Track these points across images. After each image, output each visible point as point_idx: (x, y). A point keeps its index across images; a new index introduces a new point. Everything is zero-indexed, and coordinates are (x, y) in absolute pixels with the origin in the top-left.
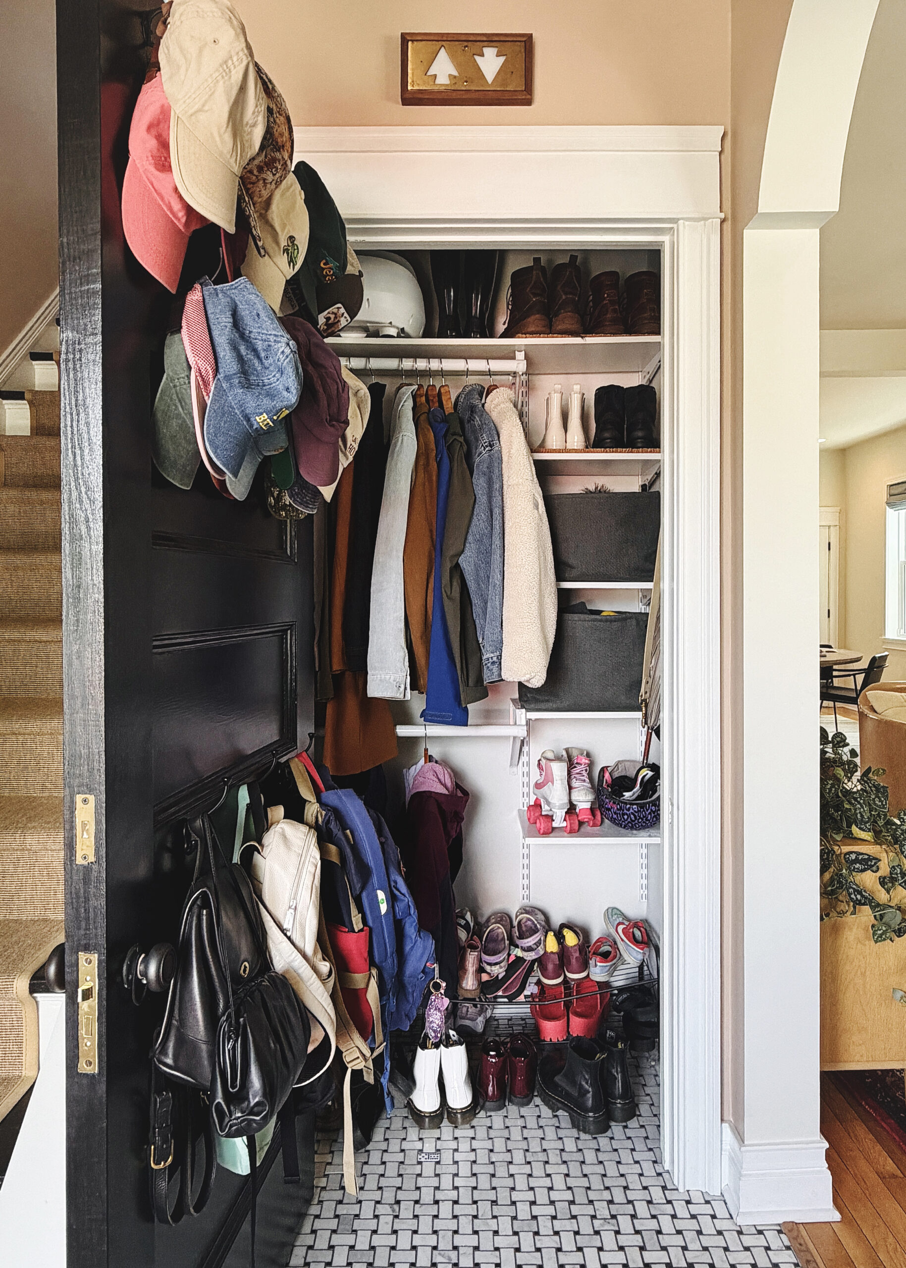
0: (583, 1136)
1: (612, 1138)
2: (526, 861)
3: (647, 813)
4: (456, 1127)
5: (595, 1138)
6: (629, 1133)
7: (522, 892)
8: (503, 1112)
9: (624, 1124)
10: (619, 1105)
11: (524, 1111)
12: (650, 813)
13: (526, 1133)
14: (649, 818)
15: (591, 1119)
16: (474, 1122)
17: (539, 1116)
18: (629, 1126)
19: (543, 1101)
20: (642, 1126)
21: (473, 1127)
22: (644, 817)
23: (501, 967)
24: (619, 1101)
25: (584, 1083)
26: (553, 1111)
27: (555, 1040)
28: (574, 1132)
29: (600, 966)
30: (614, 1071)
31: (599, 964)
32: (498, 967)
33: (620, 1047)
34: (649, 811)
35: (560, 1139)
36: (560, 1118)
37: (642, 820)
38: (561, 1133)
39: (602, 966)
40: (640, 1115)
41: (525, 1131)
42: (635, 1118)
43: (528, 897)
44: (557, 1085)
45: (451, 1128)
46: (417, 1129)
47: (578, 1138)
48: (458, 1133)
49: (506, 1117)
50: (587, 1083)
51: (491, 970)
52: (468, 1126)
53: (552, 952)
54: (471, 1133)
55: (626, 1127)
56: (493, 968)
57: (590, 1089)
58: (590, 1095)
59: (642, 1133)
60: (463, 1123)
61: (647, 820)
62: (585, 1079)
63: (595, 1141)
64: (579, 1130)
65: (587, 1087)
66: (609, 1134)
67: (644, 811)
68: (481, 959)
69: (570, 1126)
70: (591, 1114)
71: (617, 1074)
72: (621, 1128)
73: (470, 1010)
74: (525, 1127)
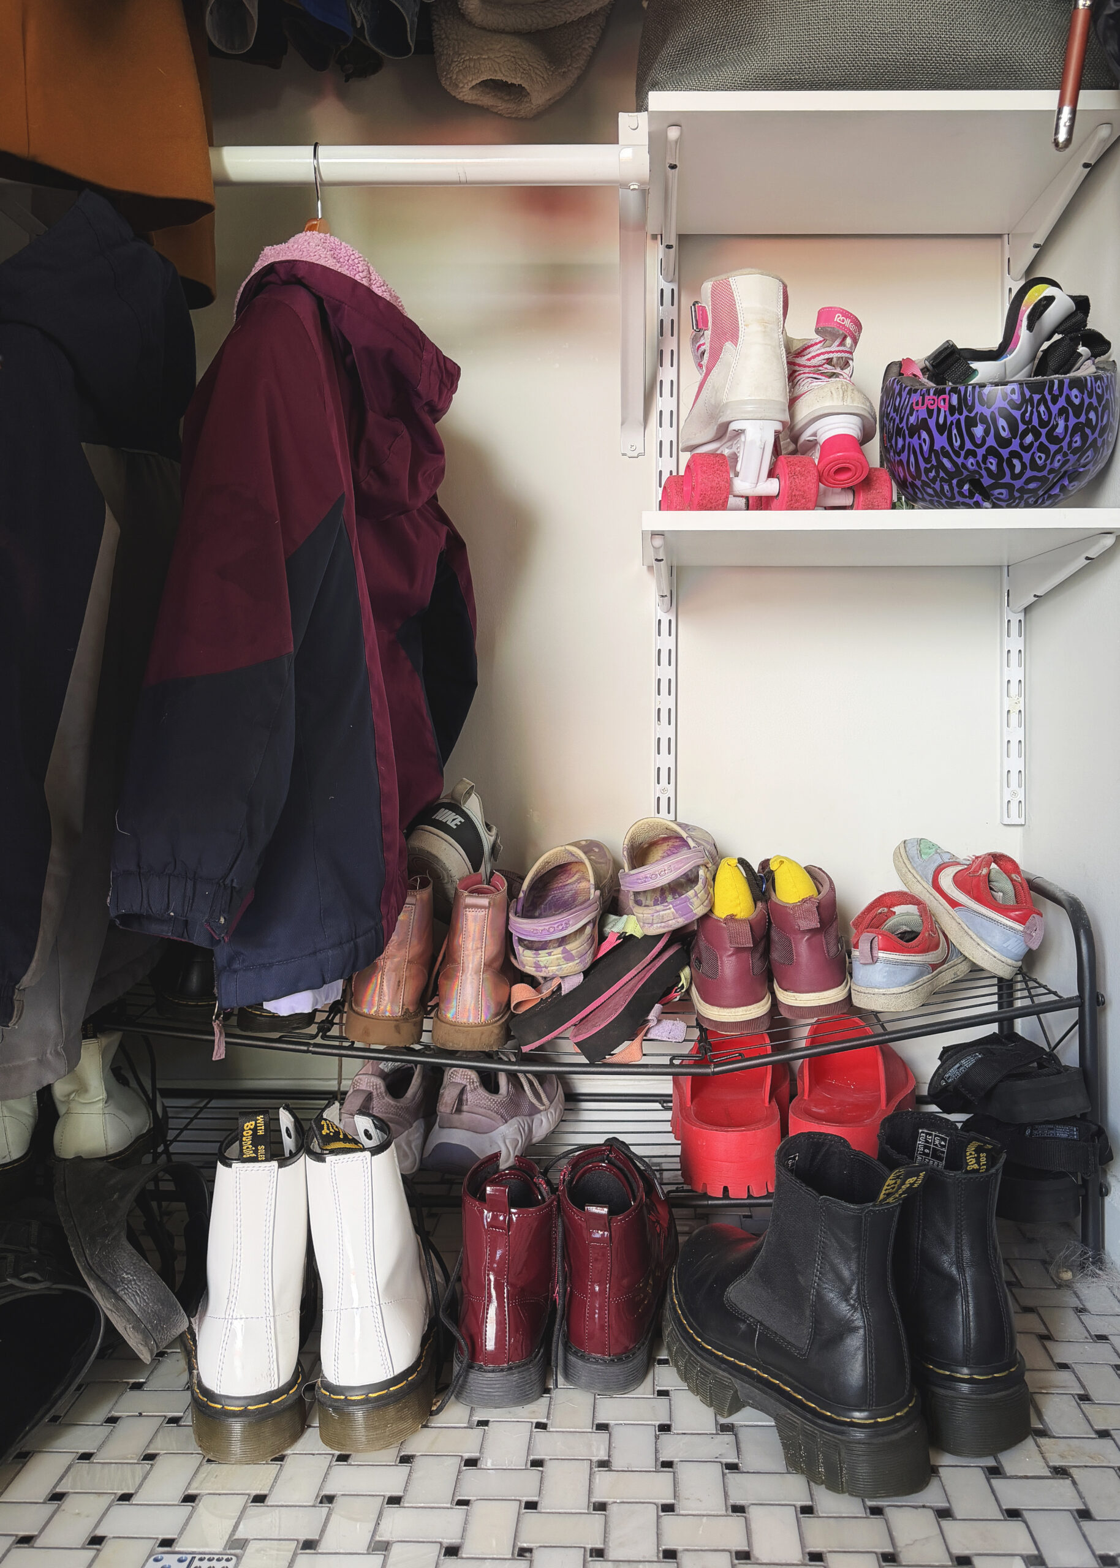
0: (828, 1501)
1: (944, 1514)
2: (667, 702)
3: (1055, 409)
4: (343, 1458)
5: (877, 1511)
6: (1012, 1494)
7: (653, 790)
8: (537, 1410)
9: (990, 1462)
10: (965, 1388)
11: (612, 1408)
12: (1062, 411)
13: (606, 1486)
14: (1060, 430)
15: (859, 1435)
16: (420, 1442)
17: (665, 1428)
18: (1009, 1468)
19: (685, 1376)
20: (1060, 1472)
21: (406, 1460)
22: (1043, 424)
23: (568, 957)
24: (964, 1372)
25: (832, 1296)
26: (719, 1411)
27: (738, 1193)
28: (796, 1488)
29: (888, 962)
30: (947, 1262)
31: (882, 955)
32: (557, 953)
33: (972, 1165)
34: (1062, 402)
35: (738, 1509)
36: (743, 1434)
37: (1037, 435)
38: (743, 1489)
39: (896, 963)
40: (1043, 1433)
41: (603, 1478)
42: (1029, 1443)
43: (672, 804)
44: (731, 1316)
45: (325, 1462)
46: (196, 1460)
47: (807, 1510)
48: (343, 1479)
49: (541, 1426)
50: (845, 1295)
51: (537, 966)
52: (390, 1454)
53: (731, 918)
54: (392, 1480)
55: (995, 1472)
56: (543, 957)
57: (858, 1319)
58: (855, 1342)
59: (1061, 1493)
60: (375, 1443)
61: (1053, 438)
62: (839, 1278)
63: (876, 1522)
64: (812, 1477)
65: (844, 1308)
66: (932, 1495)
67: (1043, 400)
68: (508, 935)
69: (780, 1464)
70: (858, 1416)
71: (961, 1269)
72: (979, 1476)
73: (469, 1096)
74: (604, 1464)
